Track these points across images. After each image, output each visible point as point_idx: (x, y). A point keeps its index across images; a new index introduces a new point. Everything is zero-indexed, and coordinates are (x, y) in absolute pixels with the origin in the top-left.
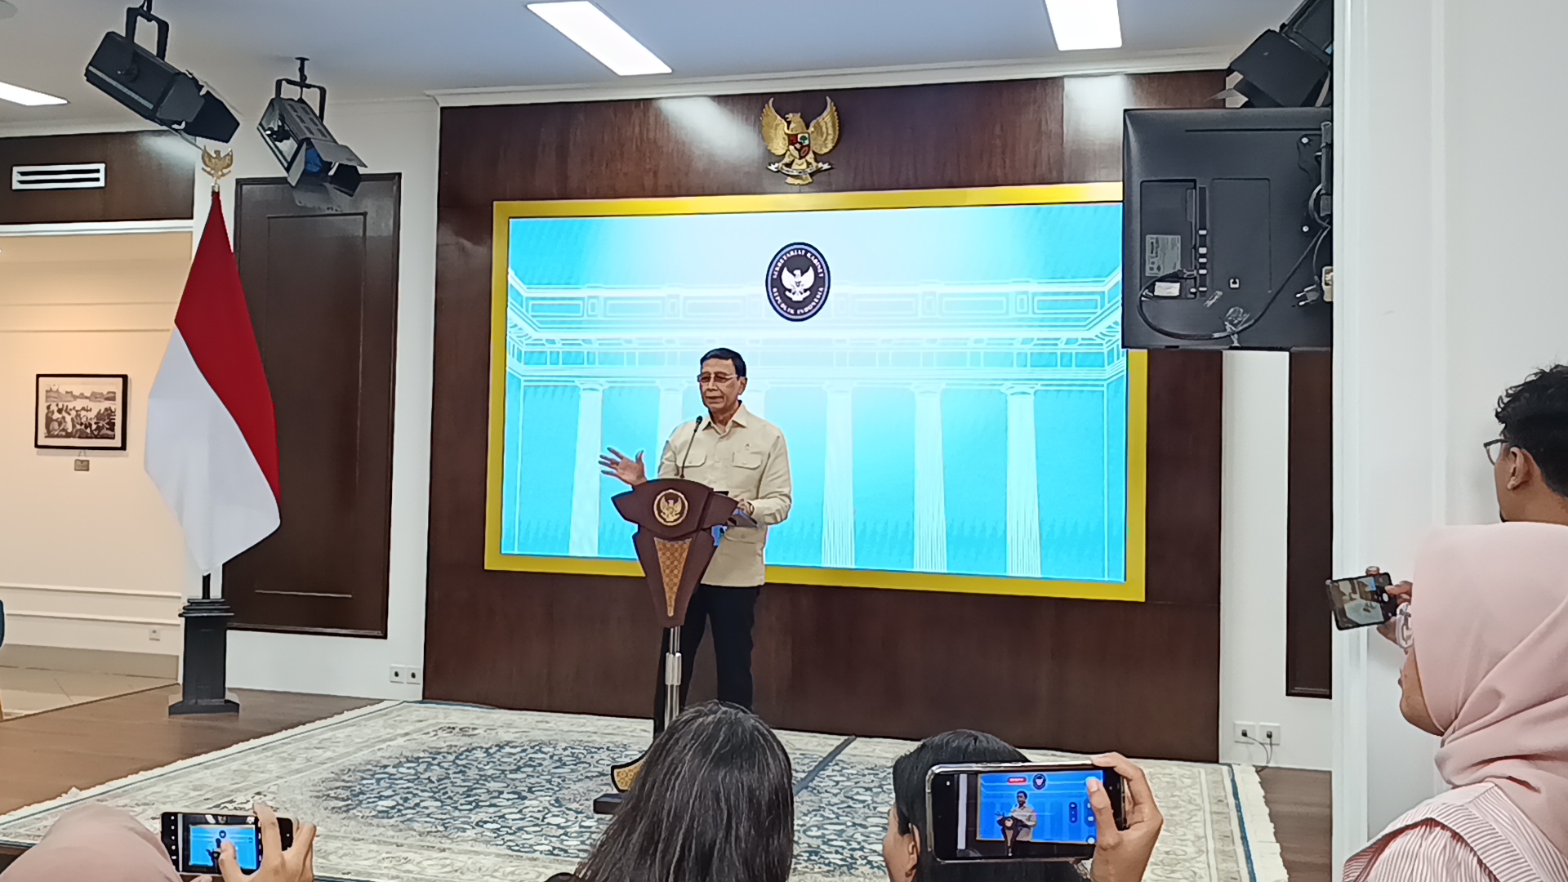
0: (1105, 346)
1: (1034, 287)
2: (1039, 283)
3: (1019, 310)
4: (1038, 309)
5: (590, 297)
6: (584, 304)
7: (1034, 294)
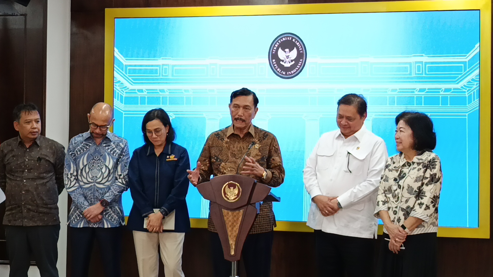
0: (467, 93)
1: (425, 59)
2: (428, 57)
3: (417, 72)
4: (428, 72)
5: (163, 65)
6: (160, 69)
7: (426, 63)
